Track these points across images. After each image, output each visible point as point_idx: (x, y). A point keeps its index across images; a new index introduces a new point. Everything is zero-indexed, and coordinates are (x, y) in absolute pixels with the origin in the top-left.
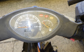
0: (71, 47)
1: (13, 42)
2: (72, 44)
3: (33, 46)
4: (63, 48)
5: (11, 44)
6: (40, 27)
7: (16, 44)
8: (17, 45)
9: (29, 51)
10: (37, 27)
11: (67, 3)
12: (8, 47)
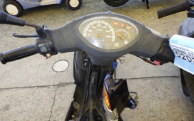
0: (168, 106)
1: (55, 88)
2: (171, 101)
3: (93, 95)
4: (151, 107)
5: (50, 90)
6: (114, 37)
7: (60, 90)
8: (61, 93)
9: (85, 102)
10: (109, 36)
11: (156, 13)
12: (45, 94)
